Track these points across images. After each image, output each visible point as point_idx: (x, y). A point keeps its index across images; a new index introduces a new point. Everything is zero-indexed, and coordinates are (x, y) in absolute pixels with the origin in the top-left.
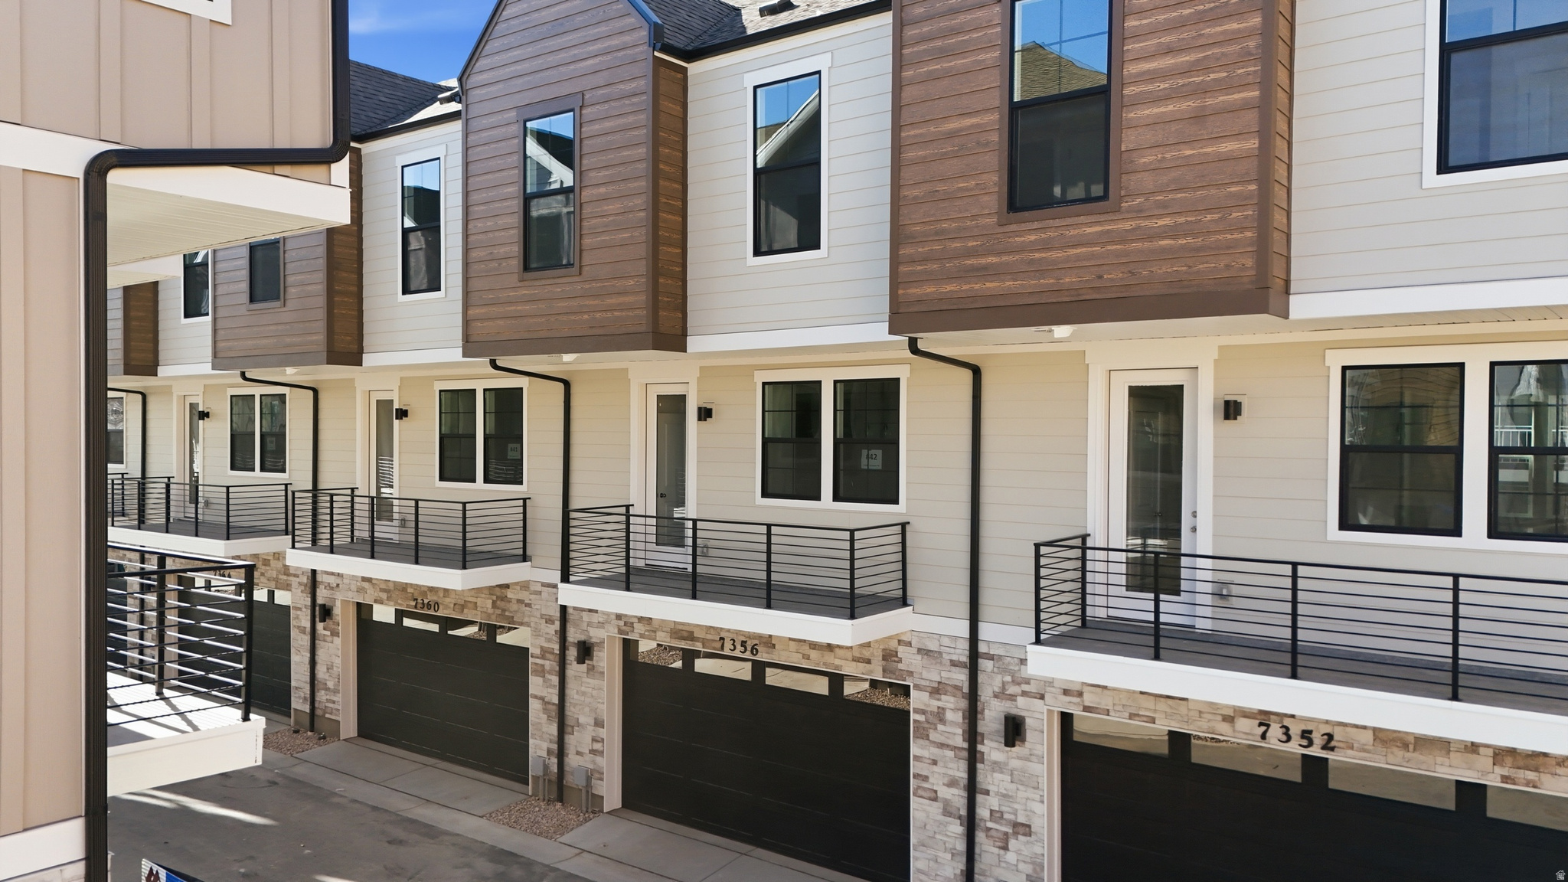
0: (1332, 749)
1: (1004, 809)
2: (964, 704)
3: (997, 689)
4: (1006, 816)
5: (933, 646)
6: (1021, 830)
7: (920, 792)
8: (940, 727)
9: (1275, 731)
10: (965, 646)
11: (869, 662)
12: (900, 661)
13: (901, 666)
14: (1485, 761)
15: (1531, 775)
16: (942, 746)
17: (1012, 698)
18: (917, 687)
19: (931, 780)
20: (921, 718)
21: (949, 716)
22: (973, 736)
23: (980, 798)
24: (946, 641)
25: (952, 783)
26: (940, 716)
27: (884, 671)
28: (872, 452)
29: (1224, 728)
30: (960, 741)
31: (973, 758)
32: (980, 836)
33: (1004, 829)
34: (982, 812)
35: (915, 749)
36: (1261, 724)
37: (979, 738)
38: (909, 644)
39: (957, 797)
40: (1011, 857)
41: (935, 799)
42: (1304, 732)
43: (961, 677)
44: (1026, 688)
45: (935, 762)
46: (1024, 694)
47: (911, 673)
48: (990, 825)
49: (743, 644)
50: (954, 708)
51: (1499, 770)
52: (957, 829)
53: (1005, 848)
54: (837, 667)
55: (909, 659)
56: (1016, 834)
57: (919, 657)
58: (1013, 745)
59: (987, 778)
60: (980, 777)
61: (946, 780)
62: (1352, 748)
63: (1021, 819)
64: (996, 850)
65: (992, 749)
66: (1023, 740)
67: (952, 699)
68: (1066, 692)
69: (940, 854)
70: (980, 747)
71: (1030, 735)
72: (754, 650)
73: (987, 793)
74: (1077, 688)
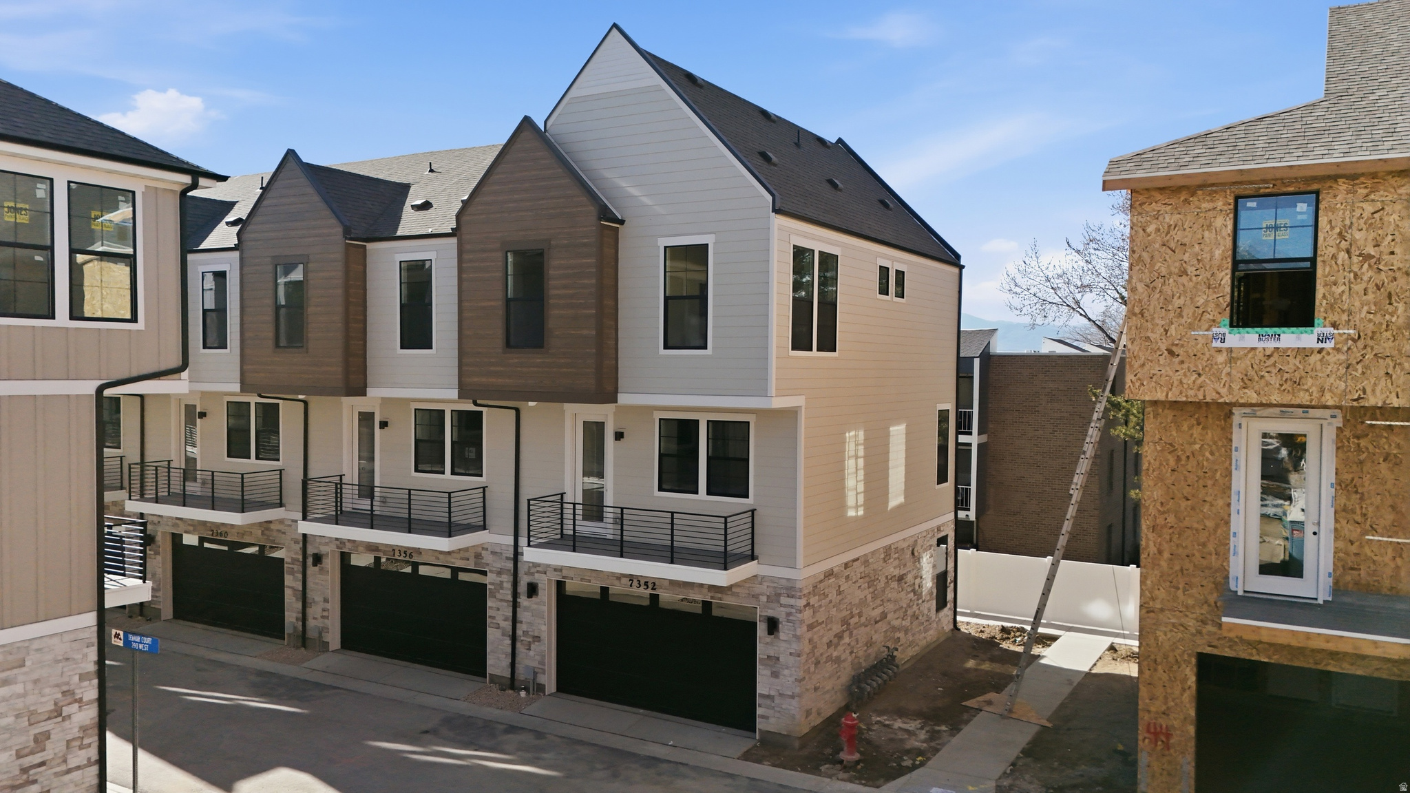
0: (655, 589)
1: (529, 630)
2: (511, 578)
3: (526, 570)
4: (530, 633)
5: (498, 550)
6: (536, 639)
7: (492, 625)
8: (501, 591)
9: (635, 583)
10: (512, 549)
11: (468, 560)
12: (482, 559)
13: (483, 561)
14: (705, 591)
15: (720, 595)
16: (502, 600)
17: (532, 574)
18: (491, 571)
19: (497, 618)
20: (492, 587)
21: (505, 585)
22: (515, 595)
23: (518, 625)
24: (503, 547)
25: (506, 620)
26: (501, 584)
27: (475, 565)
28: (471, 449)
29: (617, 582)
30: (510, 598)
31: (515, 605)
32: (518, 645)
33: (529, 640)
34: (519, 632)
35: (489, 604)
36: (630, 580)
37: (518, 595)
38: (487, 549)
39: (508, 625)
40: (532, 653)
41: (498, 628)
42: (645, 582)
43: (510, 565)
44: (538, 569)
45: (498, 609)
46: (538, 572)
47: (488, 564)
48: (522, 638)
49: (405, 553)
50: (507, 580)
51: (710, 594)
52: (508, 642)
53: (529, 649)
54: (453, 563)
55: (487, 557)
56: (534, 641)
57: (491, 556)
58: (532, 597)
59: (521, 615)
60: (518, 615)
61: (503, 618)
62: (662, 588)
63: (536, 635)
64: (525, 651)
65: (523, 600)
66: (537, 595)
67: (505, 576)
68: (555, 570)
69: (500, 656)
70: (518, 600)
71: (540, 592)
72: (411, 556)
73: (521, 622)
74: (560, 568)
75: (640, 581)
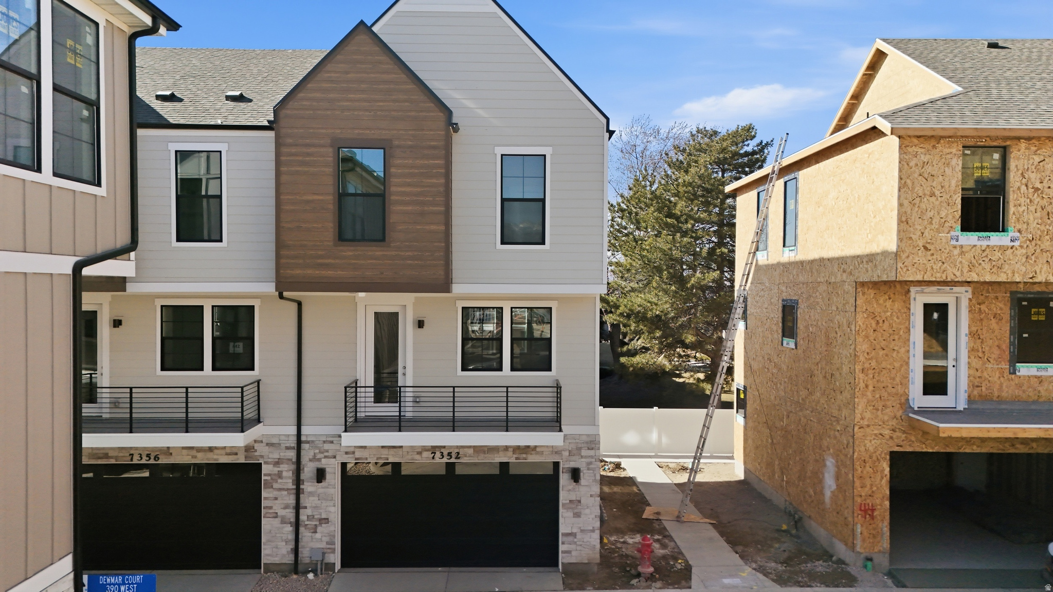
0: (459, 458)
1: (314, 513)
2: (293, 467)
3: (311, 457)
4: (316, 517)
5: (275, 441)
6: (323, 521)
7: (268, 515)
8: (280, 481)
9: (438, 455)
10: (295, 438)
11: (236, 454)
12: (256, 451)
13: (256, 454)
14: (510, 453)
15: (524, 456)
16: (280, 490)
17: (319, 460)
18: (266, 463)
19: (274, 508)
20: (268, 478)
21: (285, 474)
22: (298, 481)
23: (301, 511)
24: (283, 438)
25: (286, 507)
26: (280, 475)
27: (246, 458)
28: (237, 344)
29: (418, 457)
30: (291, 485)
31: (298, 492)
32: (302, 529)
33: (315, 523)
34: (303, 517)
35: (264, 494)
36: (432, 453)
37: (301, 482)
38: (262, 442)
39: (290, 514)
40: (318, 536)
41: (276, 517)
42: (448, 453)
43: (292, 454)
44: (326, 454)
45: (276, 499)
46: (326, 457)
47: (262, 457)
48: (307, 523)
49: (148, 456)
50: (287, 471)
51: (515, 456)
52: (289, 529)
53: (315, 532)
54: (217, 460)
55: (261, 449)
56: (321, 524)
57: (267, 447)
58: (321, 482)
59: (305, 500)
60: (302, 501)
61: (283, 506)
62: (466, 456)
63: (324, 516)
64: (310, 534)
65: (309, 486)
66: (325, 479)
67: (286, 466)
68: (347, 453)
69: (279, 544)
70: (302, 487)
71: (328, 476)
72: (157, 458)
73: (306, 508)
74: (352, 449)
75: (442, 453)
